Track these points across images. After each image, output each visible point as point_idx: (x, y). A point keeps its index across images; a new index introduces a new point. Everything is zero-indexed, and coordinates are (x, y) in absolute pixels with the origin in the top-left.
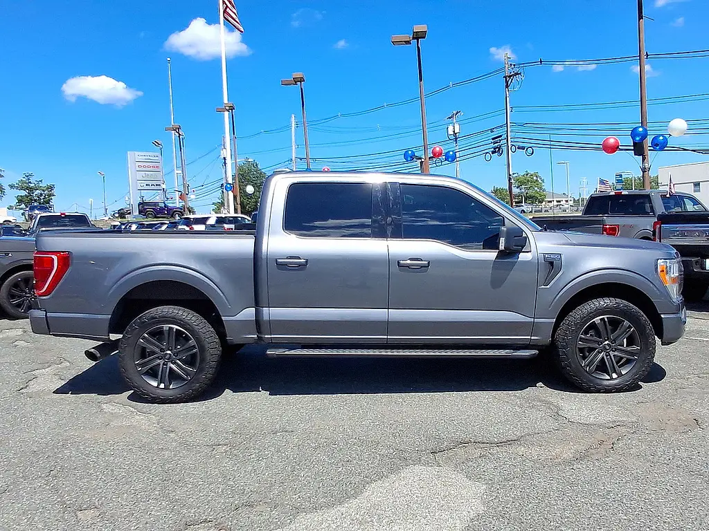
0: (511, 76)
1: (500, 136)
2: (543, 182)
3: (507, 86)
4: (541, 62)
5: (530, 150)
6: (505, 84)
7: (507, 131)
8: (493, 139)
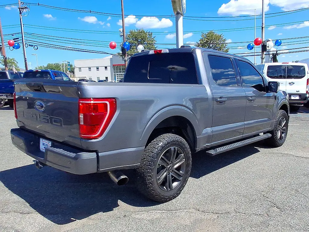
0: (23, 8)
1: (18, 38)
2: (18, 63)
3: (20, 13)
4: (39, 4)
5: (36, 47)
6: (19, 12)
7: (22, 36)
8: (14, 39)
